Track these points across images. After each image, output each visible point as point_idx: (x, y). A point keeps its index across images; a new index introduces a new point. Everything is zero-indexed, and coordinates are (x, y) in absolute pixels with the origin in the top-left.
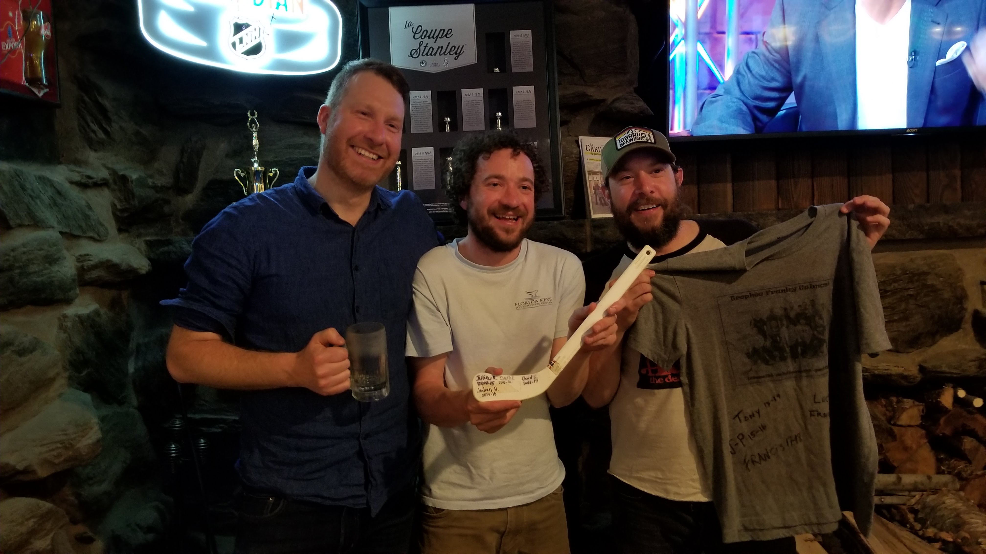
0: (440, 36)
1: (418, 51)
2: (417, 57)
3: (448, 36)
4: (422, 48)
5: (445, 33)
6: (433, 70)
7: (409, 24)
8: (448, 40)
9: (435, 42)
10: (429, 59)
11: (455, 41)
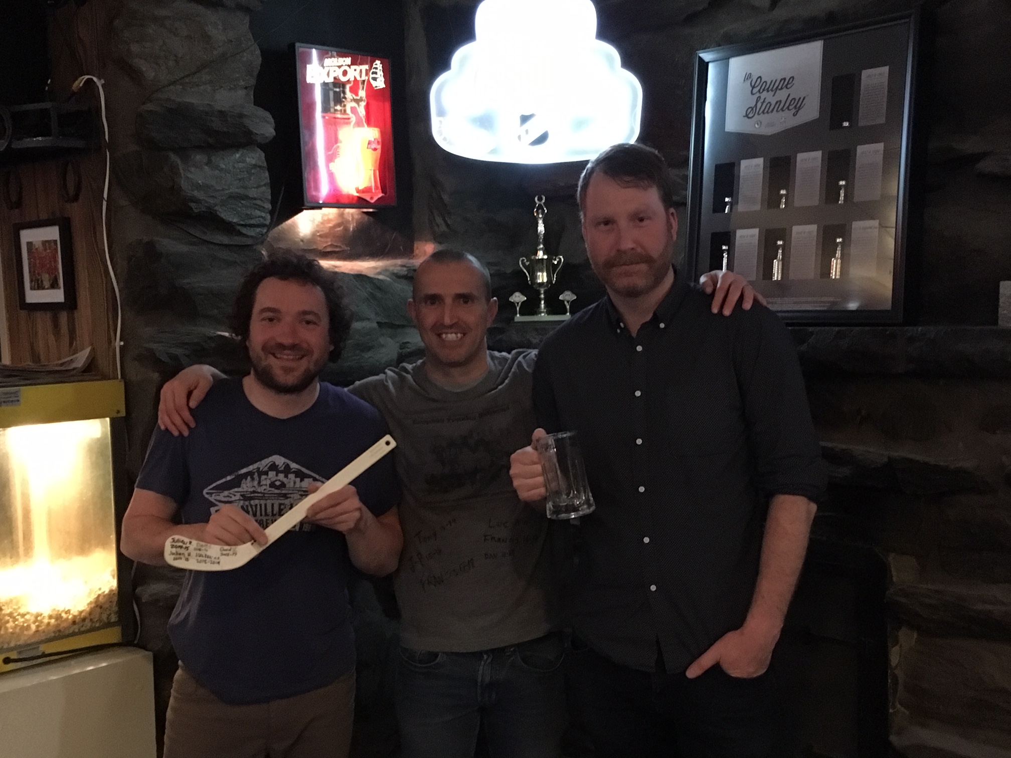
0: (780, 87)
1: (754, 109)
2: (753, 117)
3: (789, 86)
4: (759, 105)
5: (786, 83)
6: (768, 131)
7: (748, 77)
8: (788, 91)
9: (774, 96)
10: (765, 118)
11: (795, 92)
